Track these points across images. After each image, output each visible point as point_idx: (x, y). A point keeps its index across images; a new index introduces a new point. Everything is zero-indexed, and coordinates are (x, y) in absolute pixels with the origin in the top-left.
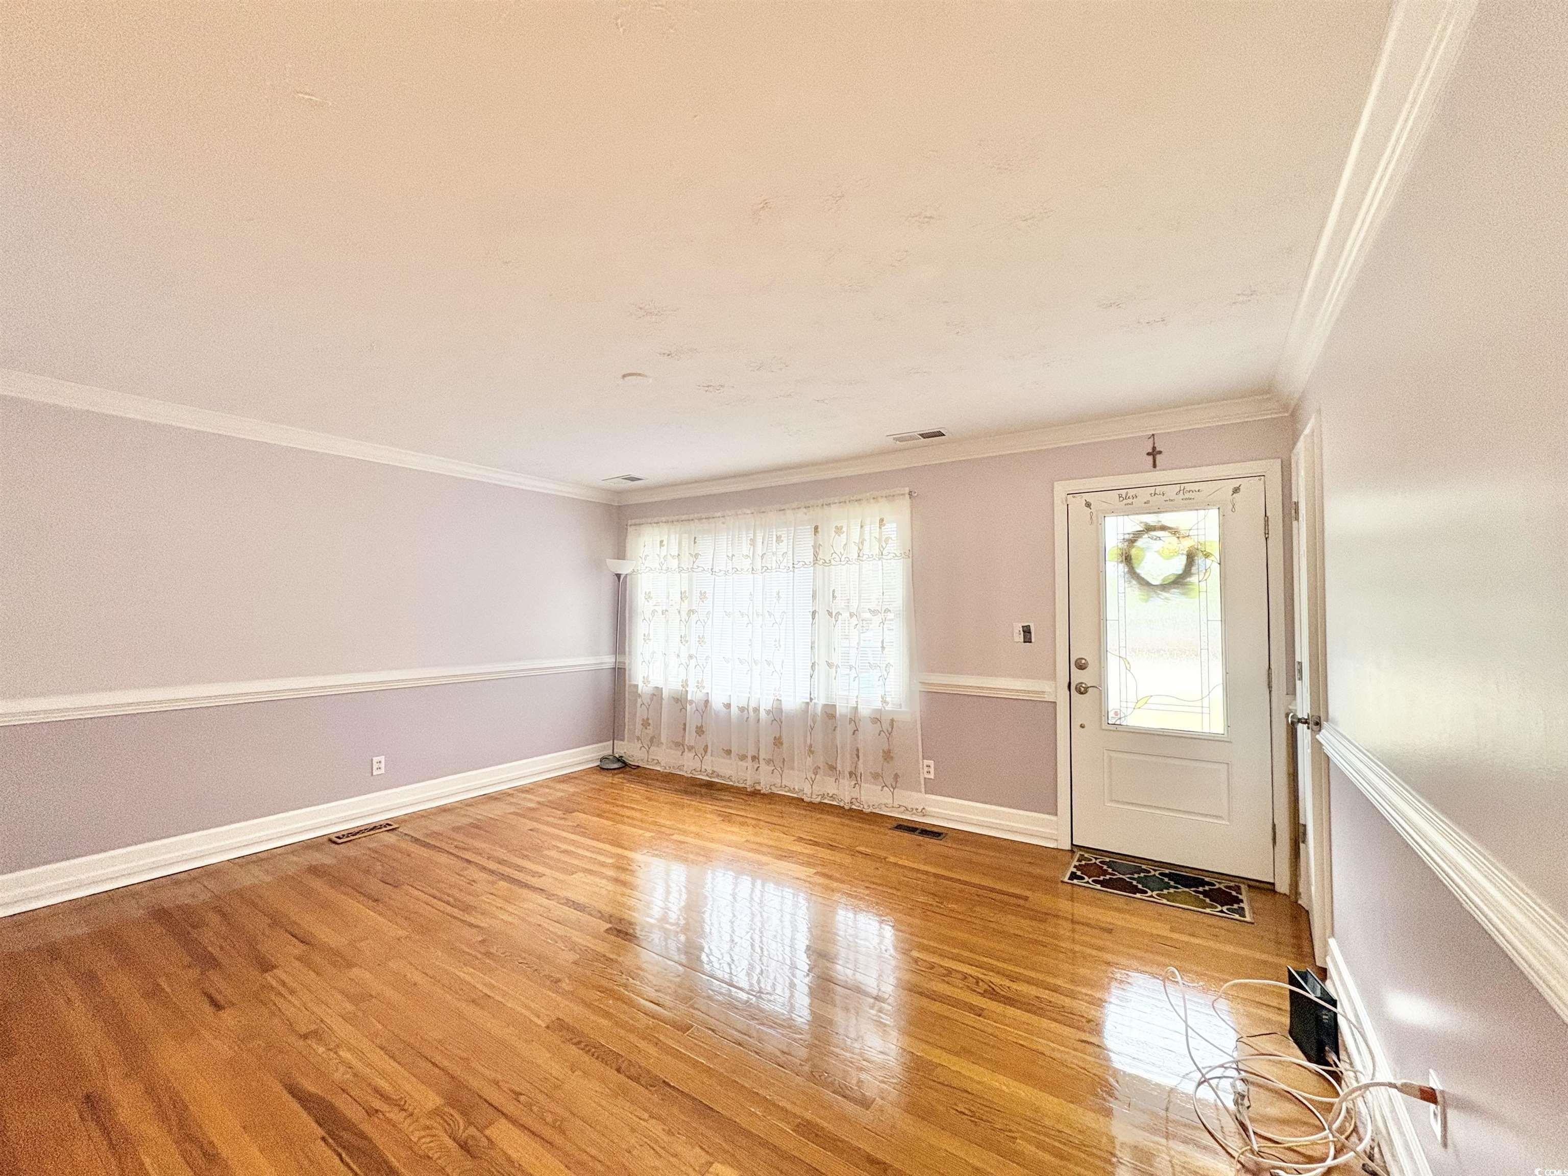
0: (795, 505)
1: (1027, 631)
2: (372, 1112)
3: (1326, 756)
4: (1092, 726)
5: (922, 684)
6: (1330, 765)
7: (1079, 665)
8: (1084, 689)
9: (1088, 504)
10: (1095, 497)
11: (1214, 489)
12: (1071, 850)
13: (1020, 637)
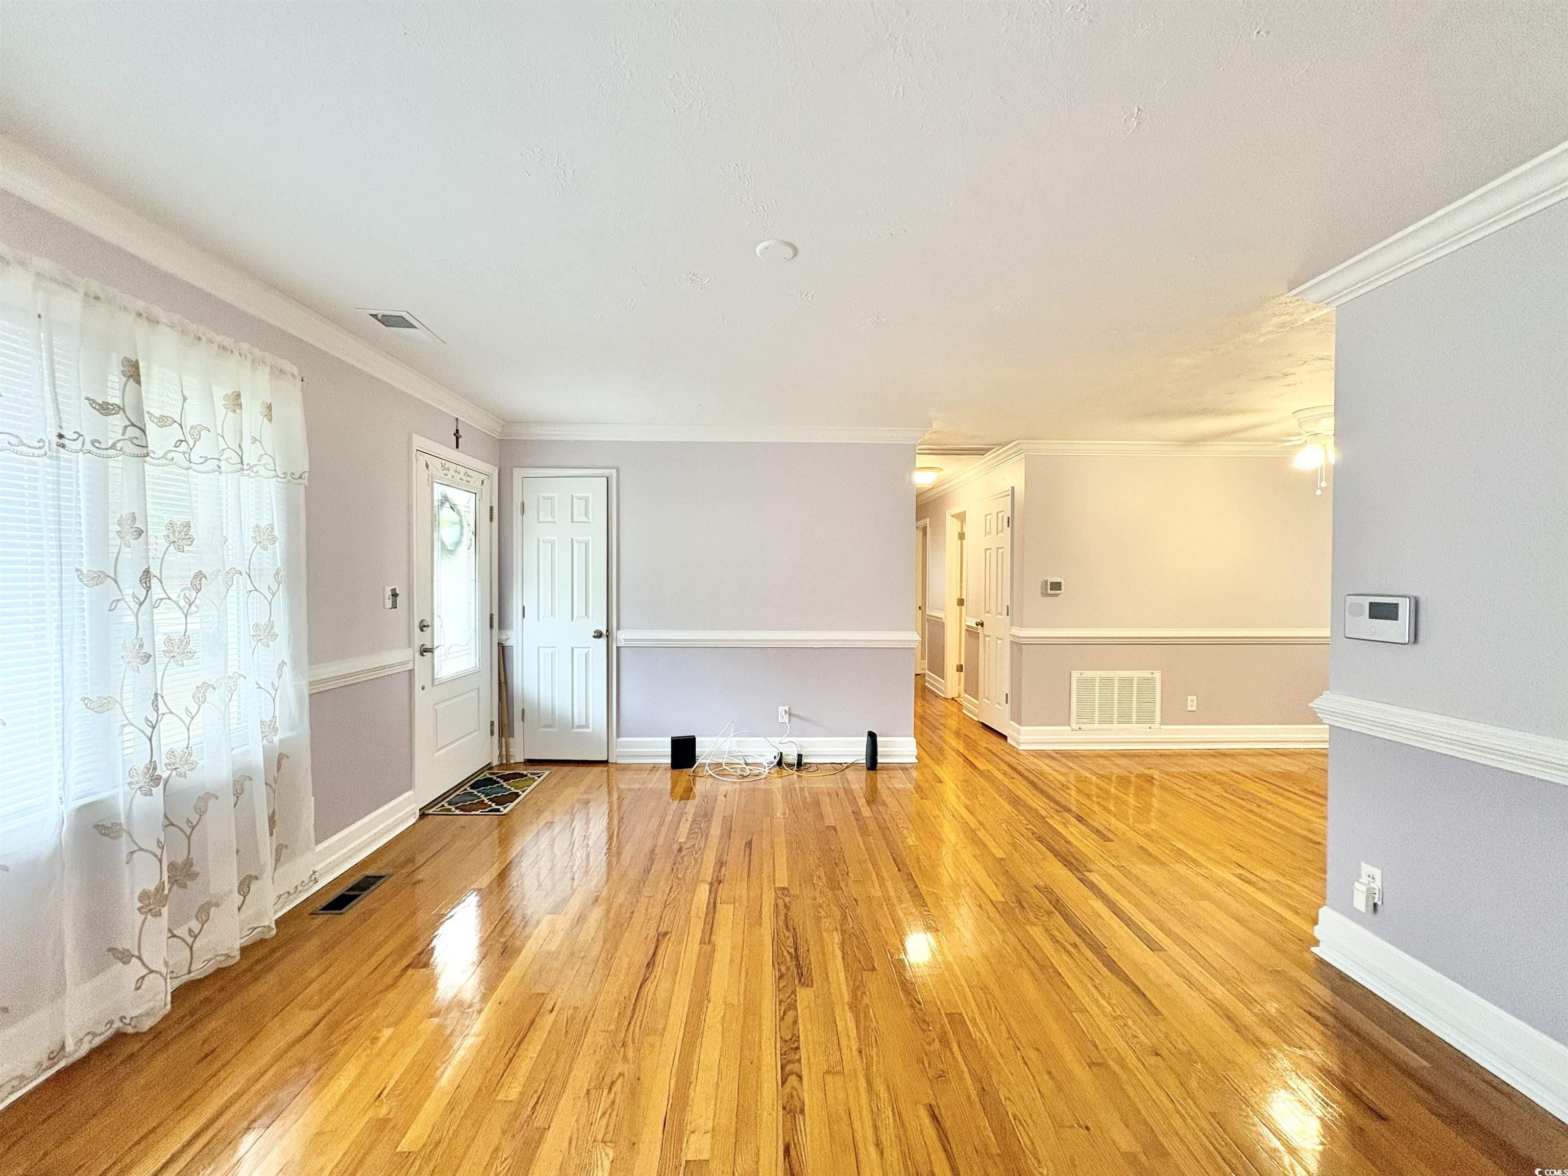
1: (394, 595)
2: (1075, 946)
3: (618, 648)
4: (428, 686)
5: (311, 684)
6: (623, 652)
7: (422, 627)
8: (424, 651)
9: (427, 466)
10: (430, 460)
11: (476, 478)
12: (423, 815)
13: (389, 603)
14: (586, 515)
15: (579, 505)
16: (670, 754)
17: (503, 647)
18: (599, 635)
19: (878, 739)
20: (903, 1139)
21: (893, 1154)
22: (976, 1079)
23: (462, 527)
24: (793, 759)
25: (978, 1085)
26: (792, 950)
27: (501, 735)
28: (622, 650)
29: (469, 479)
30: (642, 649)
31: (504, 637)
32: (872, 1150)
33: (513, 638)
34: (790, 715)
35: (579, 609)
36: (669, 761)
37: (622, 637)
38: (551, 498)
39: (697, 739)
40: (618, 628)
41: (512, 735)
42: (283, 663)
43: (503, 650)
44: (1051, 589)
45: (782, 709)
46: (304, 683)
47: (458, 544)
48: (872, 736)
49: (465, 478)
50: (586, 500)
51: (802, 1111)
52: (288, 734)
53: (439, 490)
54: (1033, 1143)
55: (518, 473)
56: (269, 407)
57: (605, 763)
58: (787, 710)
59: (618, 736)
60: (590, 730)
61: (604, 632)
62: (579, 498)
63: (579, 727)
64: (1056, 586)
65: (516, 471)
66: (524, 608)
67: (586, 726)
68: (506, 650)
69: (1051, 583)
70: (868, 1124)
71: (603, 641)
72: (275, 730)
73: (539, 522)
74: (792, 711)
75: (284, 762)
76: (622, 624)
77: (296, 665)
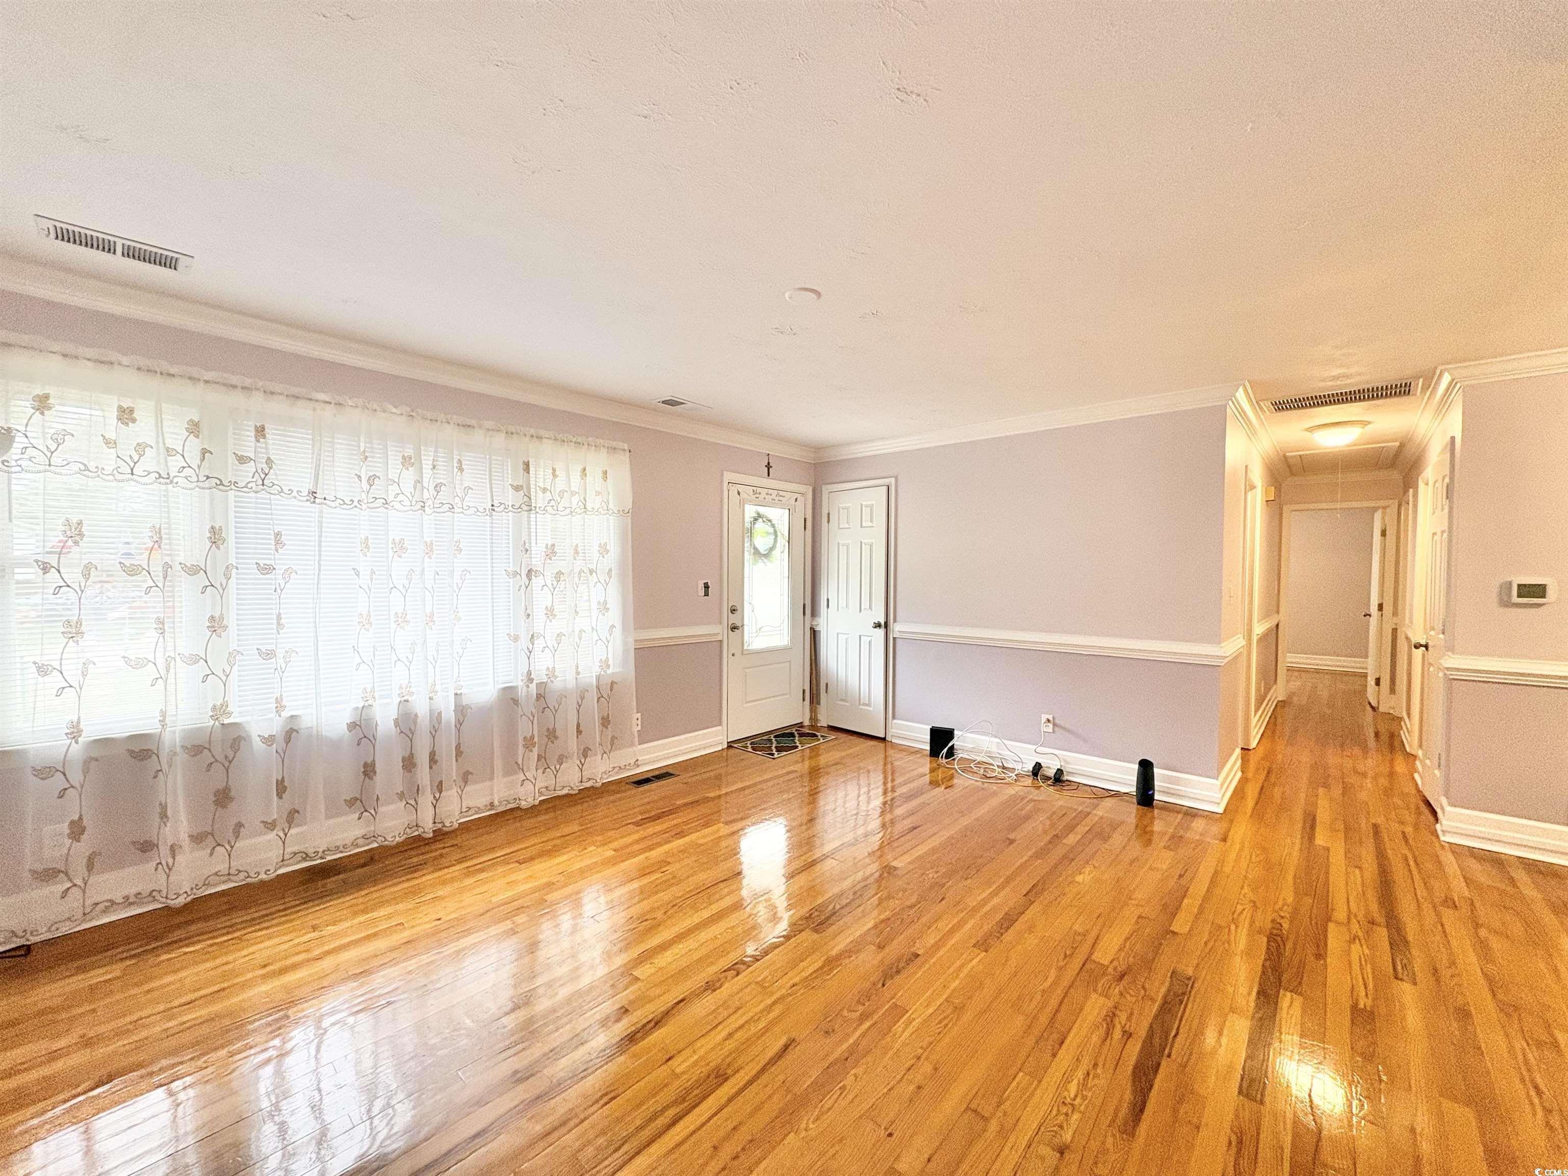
0: (489, 424)
1: (706, 587)
2: (1128, 1035)
3: (894, 639)
4: (738, 653)
5: (636, 641)
6: (899, 642)
7: (733, 611)
8: (734, 628)
9: (739, 493)
10: (741, 488)
11: (789, 498)
12: (730, 746)
13: (702, 592)
14: (871, 521)
15: (866, 511)
16: (929, 741)
17: (814, 631)
18: (878, 625)
19: (1157, 771)
20: (748, 1042)
21: (731, 1045)
22: (852, 1051)
23: (776, 536)
24: (1051, 773)
25: (846, 1055)
26: (838, 907)
27: (811, 702)
28: (898, 640)
29: (781, 498)
30: (913, 640)
31: (814, 623)
32: (724, 1034)
33: (822, 625)
34: (1054, 725)
35: (865, 604)
36: (928, 748)
37: (897, 628)
38: (847, 508)
39: (956, 732)
40: (895, 621)
41: (819, 703)
42: (613, 626)
43: (814, 634)
44: (1519, 596)
45: (1044, 717)
46: (631, 640)
47: (772, 549)
48: (1146, 767)
49: (777, 498)
50: (871, 507)
51: (714, 990)
52: (617, 670)
53: (750, 511)
54: (830, 1109)
55: (826, 489)
56: (605, 473)
57: (883, 739)
58: (1051, 719)
59: (894, 717)
60: (871, 709)
61: (883, 623)
62: (866, 506)
63: (865, 704)
64: (1535, 591)
65: (824, 488)
66: (828, 600)
67: (869, 705)
68: (817, 634)
69: (1519, 586)
70: (741, 1022)
71: (881, 632)
72: (608, 666)
73: (839, 528)
74: (1057, 721)
75: (615, 686)
76: (898, 618)
77: (625, 628)
